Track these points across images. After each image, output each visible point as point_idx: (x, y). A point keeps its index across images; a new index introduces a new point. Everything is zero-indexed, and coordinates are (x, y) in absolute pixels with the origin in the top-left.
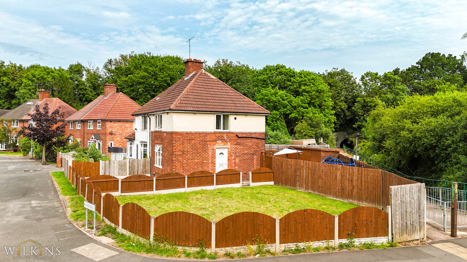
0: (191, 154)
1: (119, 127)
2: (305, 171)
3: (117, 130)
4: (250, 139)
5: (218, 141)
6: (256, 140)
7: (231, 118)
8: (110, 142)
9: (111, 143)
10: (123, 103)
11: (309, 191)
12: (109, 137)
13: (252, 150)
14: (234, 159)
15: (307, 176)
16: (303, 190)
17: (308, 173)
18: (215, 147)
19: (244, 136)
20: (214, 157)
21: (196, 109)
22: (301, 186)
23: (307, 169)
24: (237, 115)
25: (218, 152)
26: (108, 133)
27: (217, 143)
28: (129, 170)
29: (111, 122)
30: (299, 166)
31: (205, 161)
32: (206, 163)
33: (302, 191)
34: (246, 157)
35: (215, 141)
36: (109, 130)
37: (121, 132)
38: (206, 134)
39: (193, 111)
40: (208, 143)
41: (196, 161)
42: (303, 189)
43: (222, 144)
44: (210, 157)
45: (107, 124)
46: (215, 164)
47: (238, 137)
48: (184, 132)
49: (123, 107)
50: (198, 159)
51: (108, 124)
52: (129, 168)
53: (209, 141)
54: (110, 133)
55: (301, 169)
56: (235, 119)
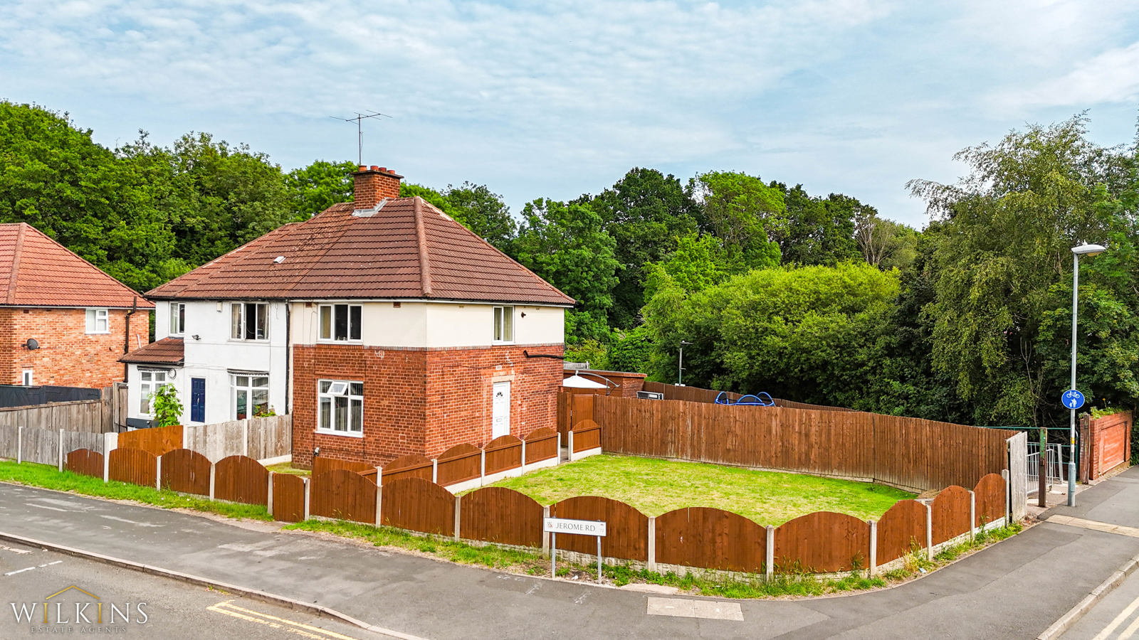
0: (455, 399)
1: (46, 327)
2: (689, 422)
3: (42, 336)
4: (543, 358)
5: (496, 367)
6: (552, 362)
7: (517, 313)
8: (25, 371)
9: (27, 375)
10: (42, 256)
11: (703, 460)
12: (20, 357)
13: (547, 382)
14: (520, 405)
15: (696, 432)
16: (685, 460)
17: (700, 425)
18: (493, 380)
19: (535, 352)
20: (490, 404)
21: (467, 296)
22: (680, 452)
23: (696, 417)
24: (525, 306)
25: (496, 389)
26: (18, 345)
27: (496, 371)
28: (248, 446)
29: (26, 311)
30: (673, 412)
31: (477, 414)
32: (478, 417)
33: (683, 461)
34: (538, 399)
35: (492, 367)
36: (21, 336)
37: (53, 340)
38: (478, 351)
39: (461, 299)
40: (482, 371)
41: (463, 414)
42: (685, 458)
43: (501, 373)
44: (485, 403)
45: (15, 317)
46: (492, 418)
47: (528, 357)
48: (444, 348)
49: (46, 267)
50: (465, 410)
51: (19, 320)
52: (248, 442)
53: (484, 368)
54: (24, 345)
55: (679, 418)
56: (523, 315)
